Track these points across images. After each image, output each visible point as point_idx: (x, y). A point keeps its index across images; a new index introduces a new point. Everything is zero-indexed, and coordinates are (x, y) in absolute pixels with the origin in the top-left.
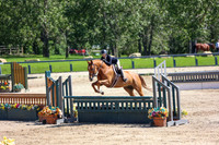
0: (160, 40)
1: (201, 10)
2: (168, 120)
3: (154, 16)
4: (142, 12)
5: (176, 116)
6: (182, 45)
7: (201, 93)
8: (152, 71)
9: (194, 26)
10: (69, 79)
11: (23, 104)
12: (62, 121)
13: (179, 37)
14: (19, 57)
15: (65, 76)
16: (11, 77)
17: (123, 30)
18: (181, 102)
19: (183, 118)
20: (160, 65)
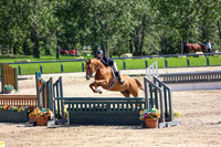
0: (151, 40)
1: (192, 10)
2: (160, 121)
3: (145, 16)
4: (133, 12)
5: (168, 117)
6: (174, 45)
7: (193, 95)
8: (143, 72)
9: (185, 26)
10: (60, 80)
11: (14, 105)
12: (53, 122)
13: (171, 38)
14: (8, 57)
15: (55, 77)
16: (1, 78)
17: (114, 30)
18: (173, 103)
19: (175, 120)
20: (152, 66)
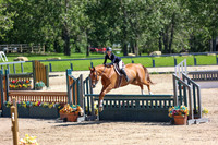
0: (180, 38)
2: (189, 118)
3: (175, 14)
4: (162, 10)
5: (197, 114)
6: (203, 43)
8: (172, 69)
9: (215, 24)
11: (45, 102)
12: (83, 119)
13: (200, 36)
14: (40, 55)
16: (33, 75)
17: (144, 28)
18: (202, 100)
19: (203, 116)
20: (181, 63)
